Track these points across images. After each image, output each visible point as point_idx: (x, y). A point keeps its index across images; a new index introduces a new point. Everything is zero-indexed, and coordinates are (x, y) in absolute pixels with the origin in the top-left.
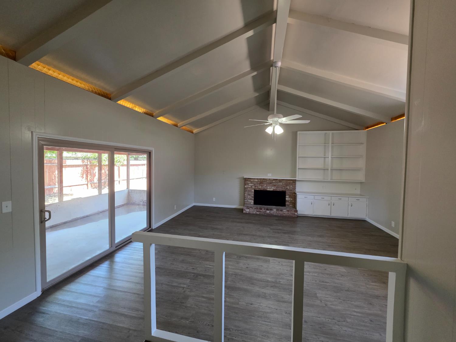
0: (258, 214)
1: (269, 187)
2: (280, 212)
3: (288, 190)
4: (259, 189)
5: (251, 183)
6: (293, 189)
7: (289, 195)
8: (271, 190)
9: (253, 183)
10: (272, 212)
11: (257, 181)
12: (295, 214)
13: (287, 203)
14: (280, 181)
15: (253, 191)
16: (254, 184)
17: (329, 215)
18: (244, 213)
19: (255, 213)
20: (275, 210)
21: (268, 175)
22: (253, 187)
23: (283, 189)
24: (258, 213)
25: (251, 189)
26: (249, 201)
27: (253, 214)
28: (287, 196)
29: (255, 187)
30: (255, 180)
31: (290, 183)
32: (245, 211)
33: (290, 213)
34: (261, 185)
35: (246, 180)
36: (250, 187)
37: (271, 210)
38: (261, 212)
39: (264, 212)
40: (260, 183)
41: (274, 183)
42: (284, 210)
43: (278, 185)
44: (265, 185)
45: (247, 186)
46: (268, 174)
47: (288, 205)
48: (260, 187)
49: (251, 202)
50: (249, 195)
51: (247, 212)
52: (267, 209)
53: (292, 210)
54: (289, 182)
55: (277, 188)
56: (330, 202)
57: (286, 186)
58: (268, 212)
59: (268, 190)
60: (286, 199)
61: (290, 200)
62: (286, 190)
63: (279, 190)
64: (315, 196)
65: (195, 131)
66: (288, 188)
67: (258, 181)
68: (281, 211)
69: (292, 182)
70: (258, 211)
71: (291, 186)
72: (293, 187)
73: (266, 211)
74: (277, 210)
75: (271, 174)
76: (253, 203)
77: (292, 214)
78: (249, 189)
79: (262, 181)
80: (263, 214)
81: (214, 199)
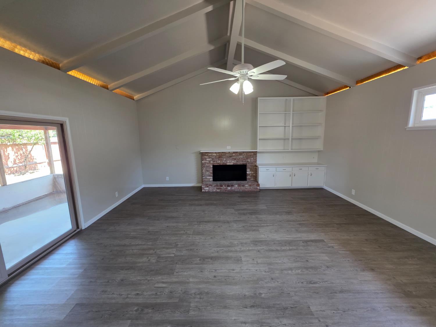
0: (218, 192)
1: (228, 161)
2: (242, 188)
3: (249, 163)
4: (218, 164)
5: (209, 158)
6: (254, 161)
7: (250, 168)
8: (231, 164)
9: (210, 158)
10: (233, 188)
11: (215, 155)
12: (257, 188)
13: (248, 177)
14: (241, 153)
15: (212, 166)
16: (213, 159)
17: (290, 186)
18: (203, 192)
19: (215, 191)
20: (237, 186)
21: (227, 148)
22: (211, 162)
23: (244, 163)
24: (218, 190)
25: (209, 164)
26: (207, 178)
27: (213, 192)
28: (248, 170)
29: (214, 162)
30: (213, 155)
31: (250, 155)
32: (204, 189)
33: (252, 188)
34: (220, 159)
35: (203, 154)
36: (208, 162)
37: (232, 186)
38: (221, 189)
39: (225, 189)
40: (219, 157)
41: (234, 157)
42: (246, 185)
43: (238, 159)
44: (225, 159)
45: (205, 161)
47: (249, 179)
48: (219, 162)
49: (210, 179)
50: (208, 171)
51: (206, 191)
52: (228, 186)
53: (254, 185)
54: (250, 154)
55: (238, 161)
56: (291, 173)
57: (247, 159)
58: (229, 188)
59: (228, 164)
60: (247, 173)
61: (251, 173)
62: (246, 163)
63: (239, 164)
64: (277, 168)
65: (136, 97)
66: (249, 161)
67: (217, 156)
68: (243, 186)
69: (253, 154)
70: (218, 189)
71: (252, 159)
72: (254, 159)
73: (227, 188)
74: (239, 185)
75: (230, 147)
76: (212, 180)
77: (255, 188)
78: (207, 164)
79: (221, 155)
80: (224, 191)
81: (168, 178)
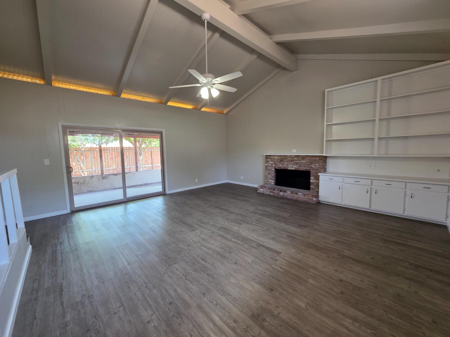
0: (272, 195)
1: (290, 166)
3: (313, 170)
4: (280, 167)
5: (271, 161)
6: (319, 168)
7: (314, 175)
8: (292, 169)
9: (273, 161)
10: (286, 194)
11: (277, 158)
12: (313, 200)
13: (312, 186)
14: (304, 157)
15: (273, 170)
16: (275, 162)
17: (368, 207)
18: (259, 193)
19: (268, 193)
20: (289, 192)
21: (293, 152)
22: (273, 165)
23: (307, 168)
24: (271, 194)
25: (271, 167)
26: (270, 181)
27: (266, 194)
28: (311, 178)
29: (276, 165)
30: (275, 158)
31: (315, 160)
32: (259, 190)
33: (306, 198)
34: (281, 162)
35: (267, 157)
36: (270, 165)
37: (285, 191)
38: (274, 193)
39: (277, 193)
40: (281, 161)
41: (295, 161)
42: (300, 194)
43: (301, 163)
44: (286, 163)
45: (268, 164)
46: (293, 150)
47: (313, 189)
48: (281, 165)
49: (272, 182)
50: (270, 174)
51: (261, 192)
52: (281, 191)
53: (310, 194)
54: (314, 158)
55: (300, 167)
56: (369, 189)
57: (311, 164)
58: (282, 193)
59: (289, 169)
60: (311, 181)
61: (316, 182)
62: (310, 169)
63: (301, 170)
64: (346, 178)
65: (225, 112)
66: (314, 167)
67: (279, 159)
68: (296, 194)
69: (318, 158)
70: (271, 192)
71: (317, 165)
72: (319, 165)
73: (279, 193)
74: (292, 192)
75: (296, 150)
77: (310, 199)
78: (269, 167)
79: (283, 158)
80: (277, 196)
81: (242, 177)
